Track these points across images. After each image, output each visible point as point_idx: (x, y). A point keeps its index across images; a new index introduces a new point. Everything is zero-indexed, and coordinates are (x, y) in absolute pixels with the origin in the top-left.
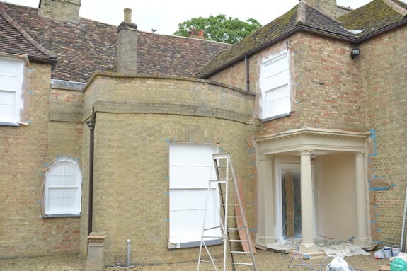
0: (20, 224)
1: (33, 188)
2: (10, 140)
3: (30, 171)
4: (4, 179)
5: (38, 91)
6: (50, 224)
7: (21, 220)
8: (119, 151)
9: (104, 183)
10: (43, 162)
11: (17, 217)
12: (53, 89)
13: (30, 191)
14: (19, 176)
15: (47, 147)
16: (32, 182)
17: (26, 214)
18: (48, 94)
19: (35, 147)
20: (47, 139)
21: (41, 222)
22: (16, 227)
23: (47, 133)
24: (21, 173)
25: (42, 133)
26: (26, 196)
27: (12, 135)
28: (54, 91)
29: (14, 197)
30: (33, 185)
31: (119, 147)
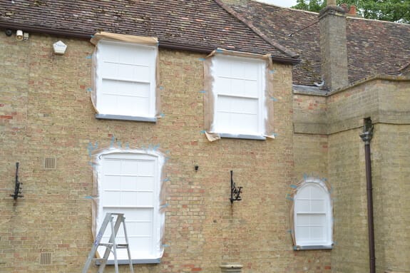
0: (273, 256)
1: (282, 214)
2: (257, 157)
3: (278, 193)
4: (254, 204)
5: (280, 98)
6: (301, 258)
7: (272, 252)
8: (404, 170)
9: (391, 209)
10: (290, 182)
11: (268, 249)
12: (296, 94)
13: (280, 217)
14: (268, 199)
15: (293, 165)
16: (281, 207)
17: (276, 245)
18: (291, 101)
19: (280, 165)
20: (293, 155)
21: (292, 255)
22: (268, 260)
23: (292, 148)
24: (270, 196)
25: (287, 148)
26: (276, 224)
27: (258, 150)
28: (296, 97)
29: (265, 225)
30: (281, 210)
31: (403, 166)
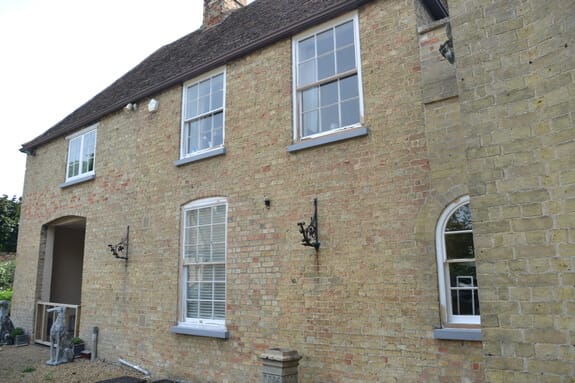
0: (391, 347)
1: (407, 265)
2: (356, 167)
3: (398, 225)
4: (354, 249)
5: (393, 53)
6: (454, 358)
7: (391, 339)
10: (421, 202)
11: (383, 332)
12: (422, 33)
13: (403, 271)
14: (378, 239)
15: (427, 167)
16: (405, 251)
17: (399, 325)
18: (416, 50)
19: (399, 172)
20: (425, 148)
21: (433, 349)
22: (382, 353)
23: (423, 134)
24: (382, 233)
25: (412, 138)
26: (396, 284)
27: (357, 155)
28: (425, 38)
29: (373, 287)
30: (408, 259)
